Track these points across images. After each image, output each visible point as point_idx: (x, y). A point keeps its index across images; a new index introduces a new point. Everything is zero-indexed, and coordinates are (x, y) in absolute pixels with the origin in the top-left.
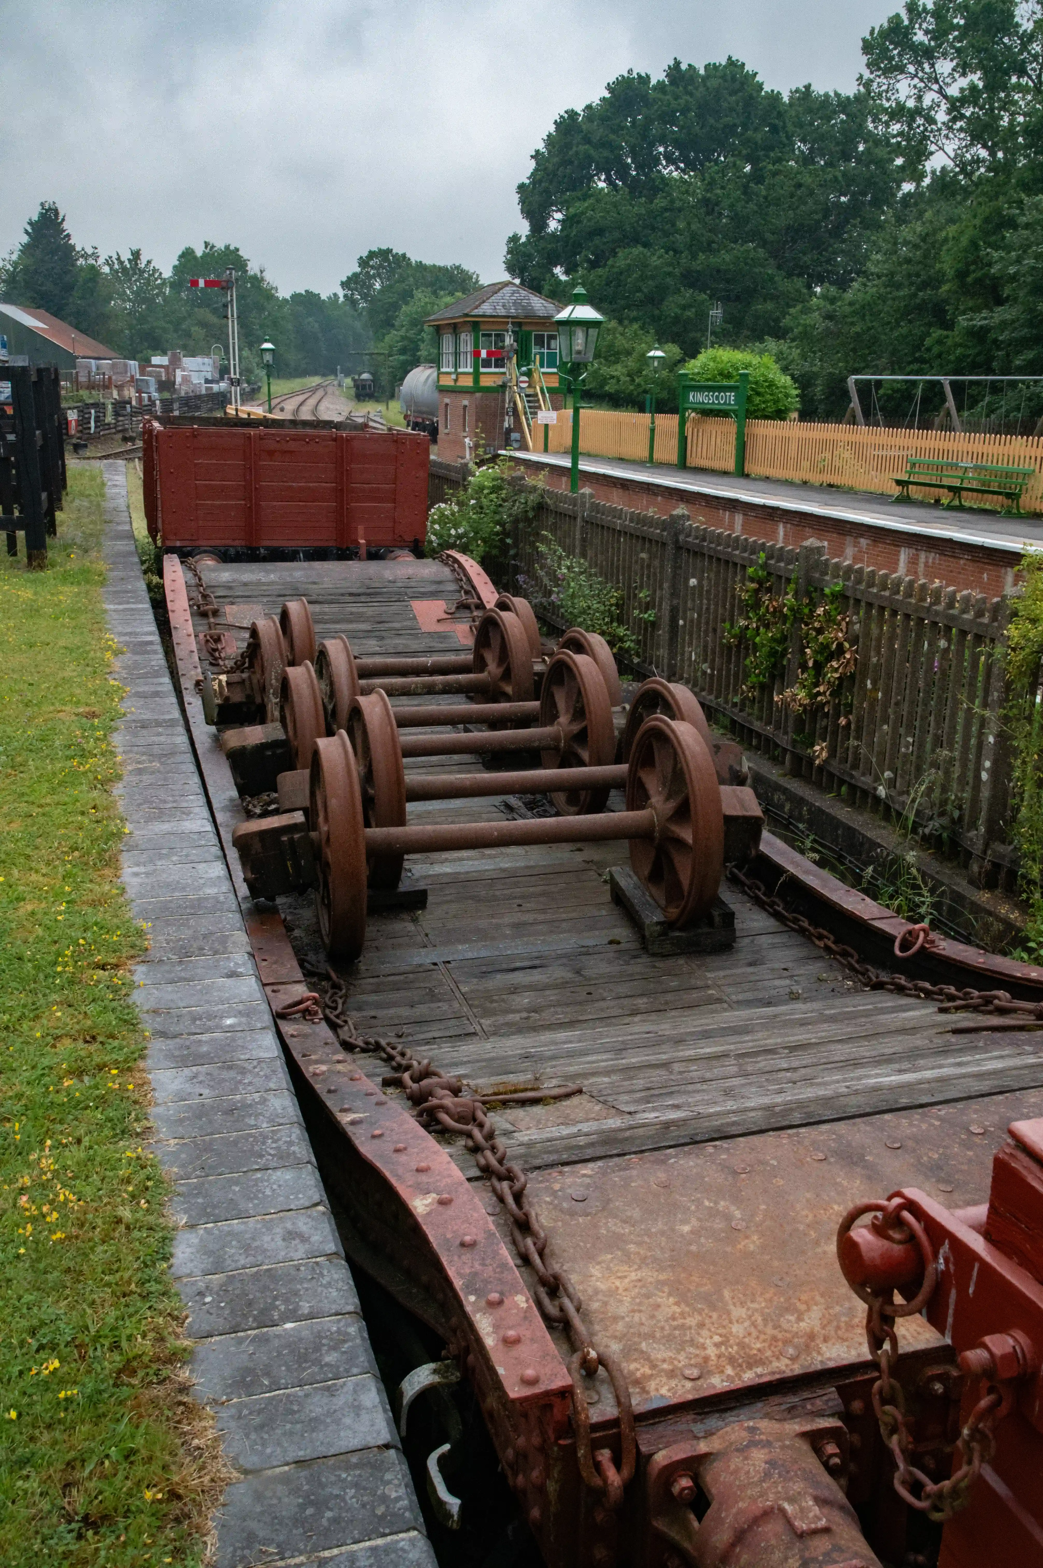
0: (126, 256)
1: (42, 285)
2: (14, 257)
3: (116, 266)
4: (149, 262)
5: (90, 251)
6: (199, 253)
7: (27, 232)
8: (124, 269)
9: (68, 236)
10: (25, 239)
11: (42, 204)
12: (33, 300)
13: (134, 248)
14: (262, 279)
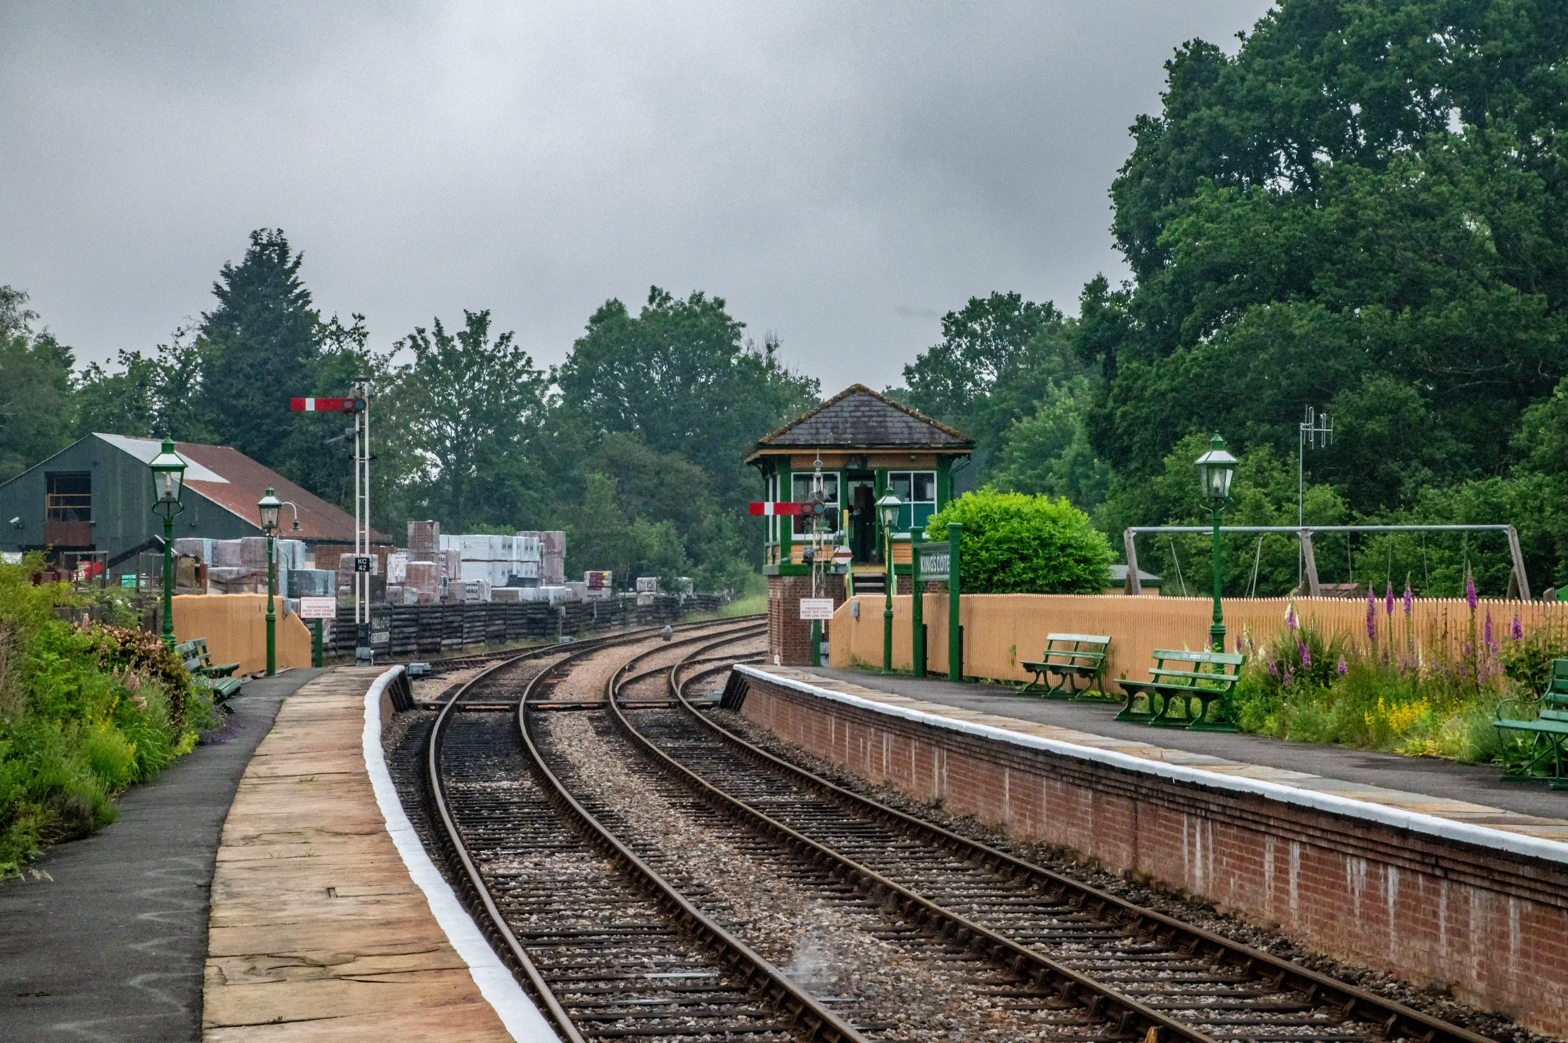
0: (455, 326)
1: (239, 395)
2: (188, 341)
3: (434, 349)
4: (505, 338)
5: (348, 324)
6: (634, 312)
7: (219, 292)
8: (450, 356)
9: (304, 295)
10: (215, 305)
11: (255, 236)
12: (217, 426)
13: (476, 310)
14: (771, 365)
